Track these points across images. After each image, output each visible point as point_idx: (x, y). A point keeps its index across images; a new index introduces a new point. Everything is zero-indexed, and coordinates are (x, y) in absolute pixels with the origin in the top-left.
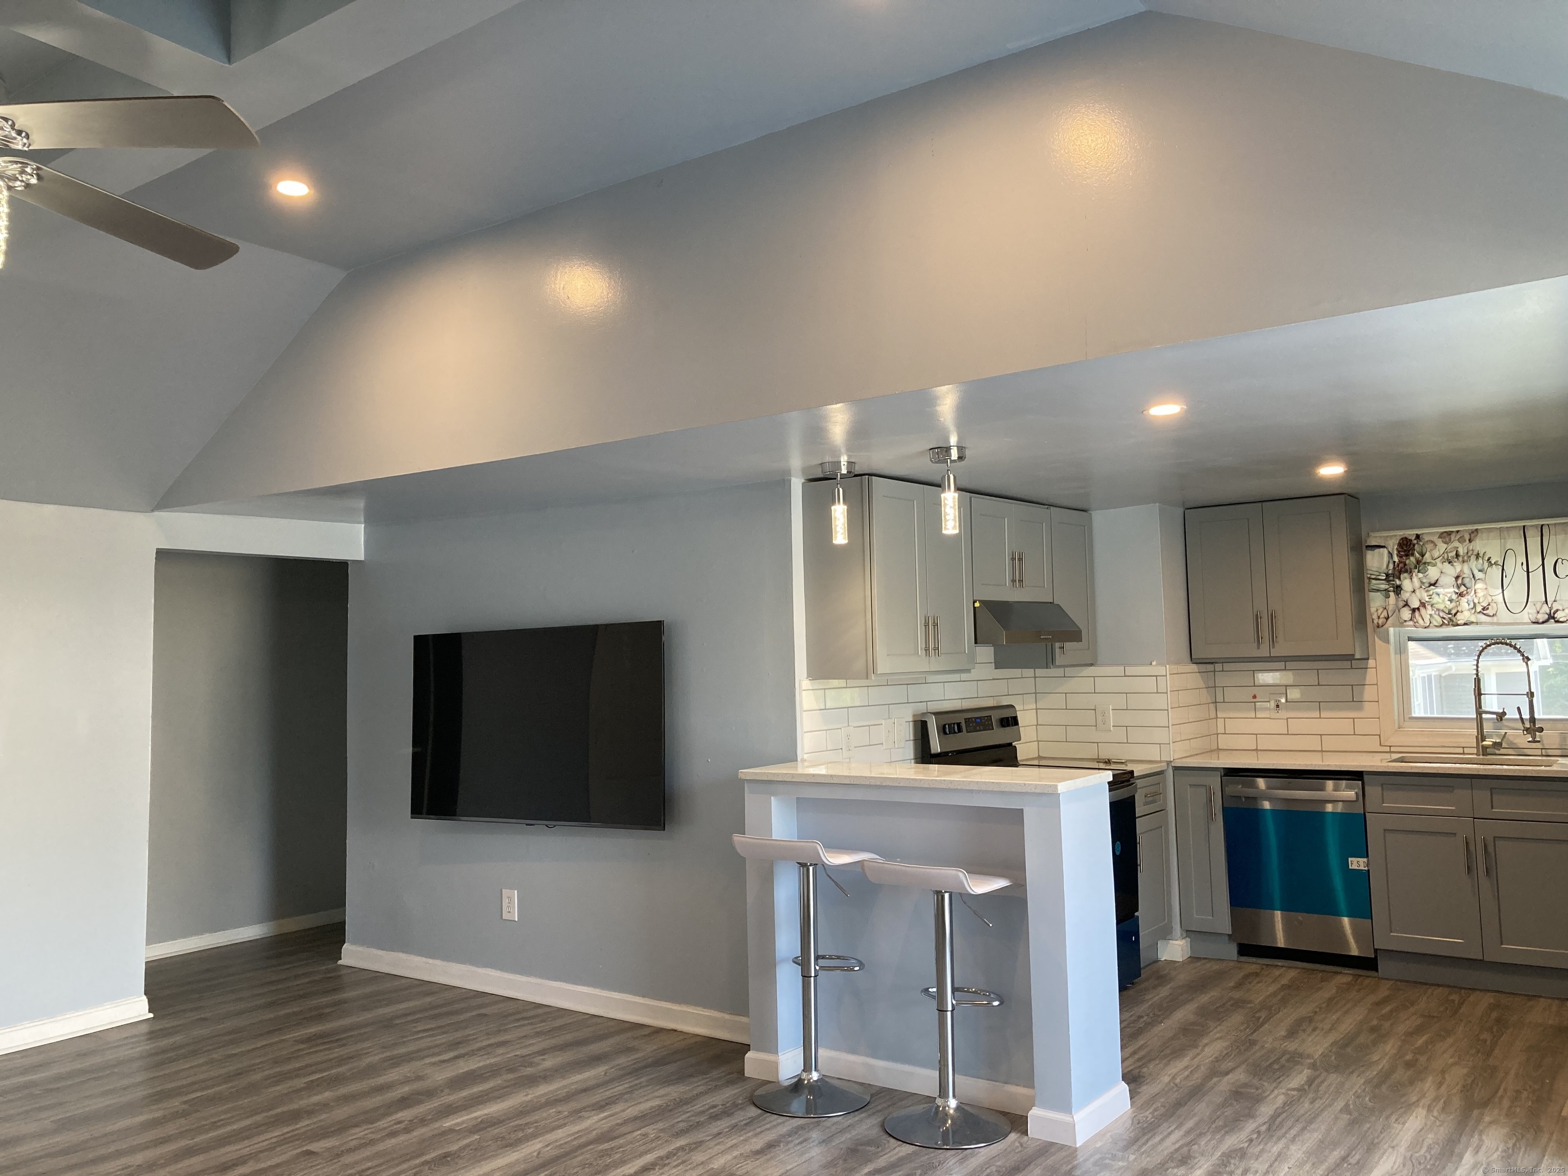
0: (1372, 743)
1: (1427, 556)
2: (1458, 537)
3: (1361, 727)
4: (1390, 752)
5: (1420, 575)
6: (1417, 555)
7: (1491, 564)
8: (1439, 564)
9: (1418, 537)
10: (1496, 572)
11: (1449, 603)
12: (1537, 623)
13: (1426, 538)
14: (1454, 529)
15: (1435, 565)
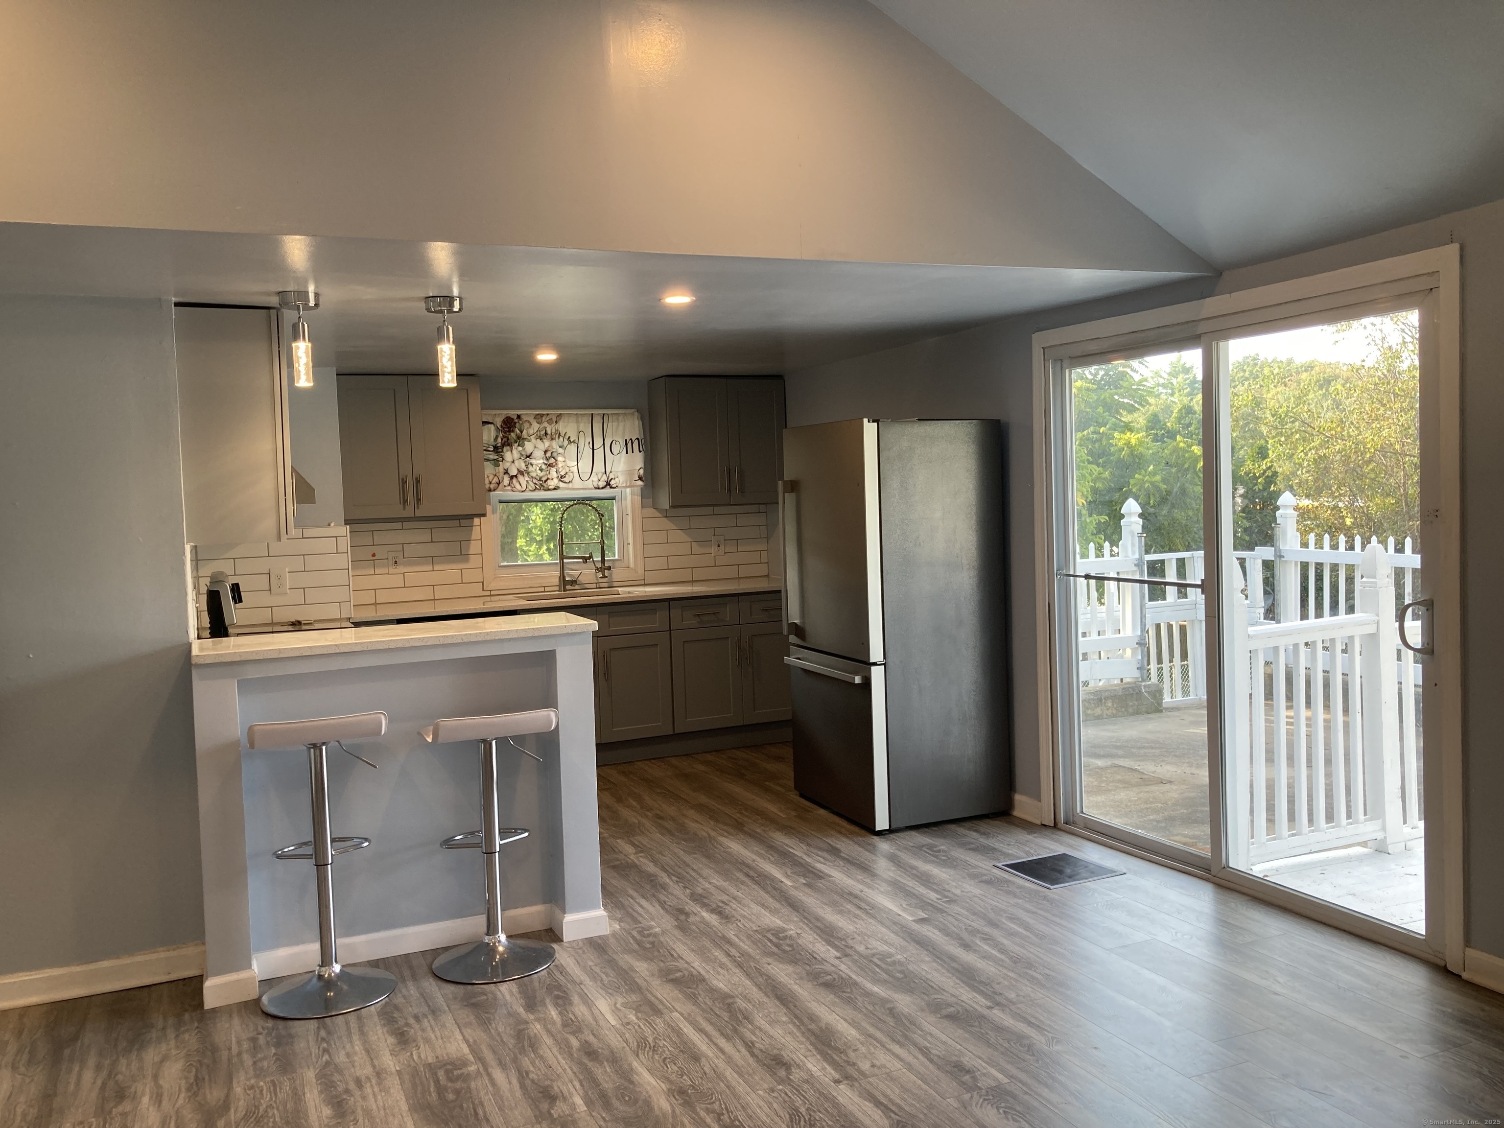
0: (477, 590)
1: (525, 432)
2: (548, 419)
3: (469, 576)
4: (491, 595)
5: (520, 448)
6: (518, 432)
7: (570, 442)
8: (533, 440)
9: (519, 417)
10: (573, 447)
11: (539, 472)
12: (598, 488)
13: (524, 418)
14: (545, 412)
15: (529, 441)
